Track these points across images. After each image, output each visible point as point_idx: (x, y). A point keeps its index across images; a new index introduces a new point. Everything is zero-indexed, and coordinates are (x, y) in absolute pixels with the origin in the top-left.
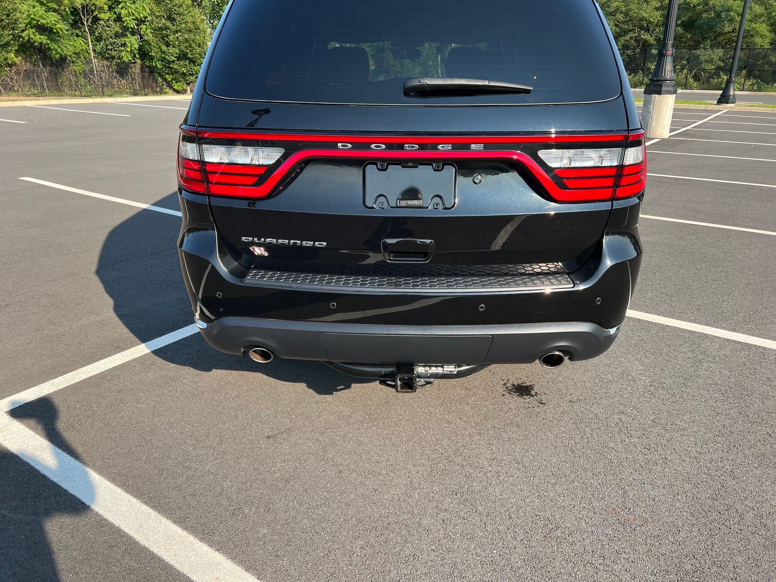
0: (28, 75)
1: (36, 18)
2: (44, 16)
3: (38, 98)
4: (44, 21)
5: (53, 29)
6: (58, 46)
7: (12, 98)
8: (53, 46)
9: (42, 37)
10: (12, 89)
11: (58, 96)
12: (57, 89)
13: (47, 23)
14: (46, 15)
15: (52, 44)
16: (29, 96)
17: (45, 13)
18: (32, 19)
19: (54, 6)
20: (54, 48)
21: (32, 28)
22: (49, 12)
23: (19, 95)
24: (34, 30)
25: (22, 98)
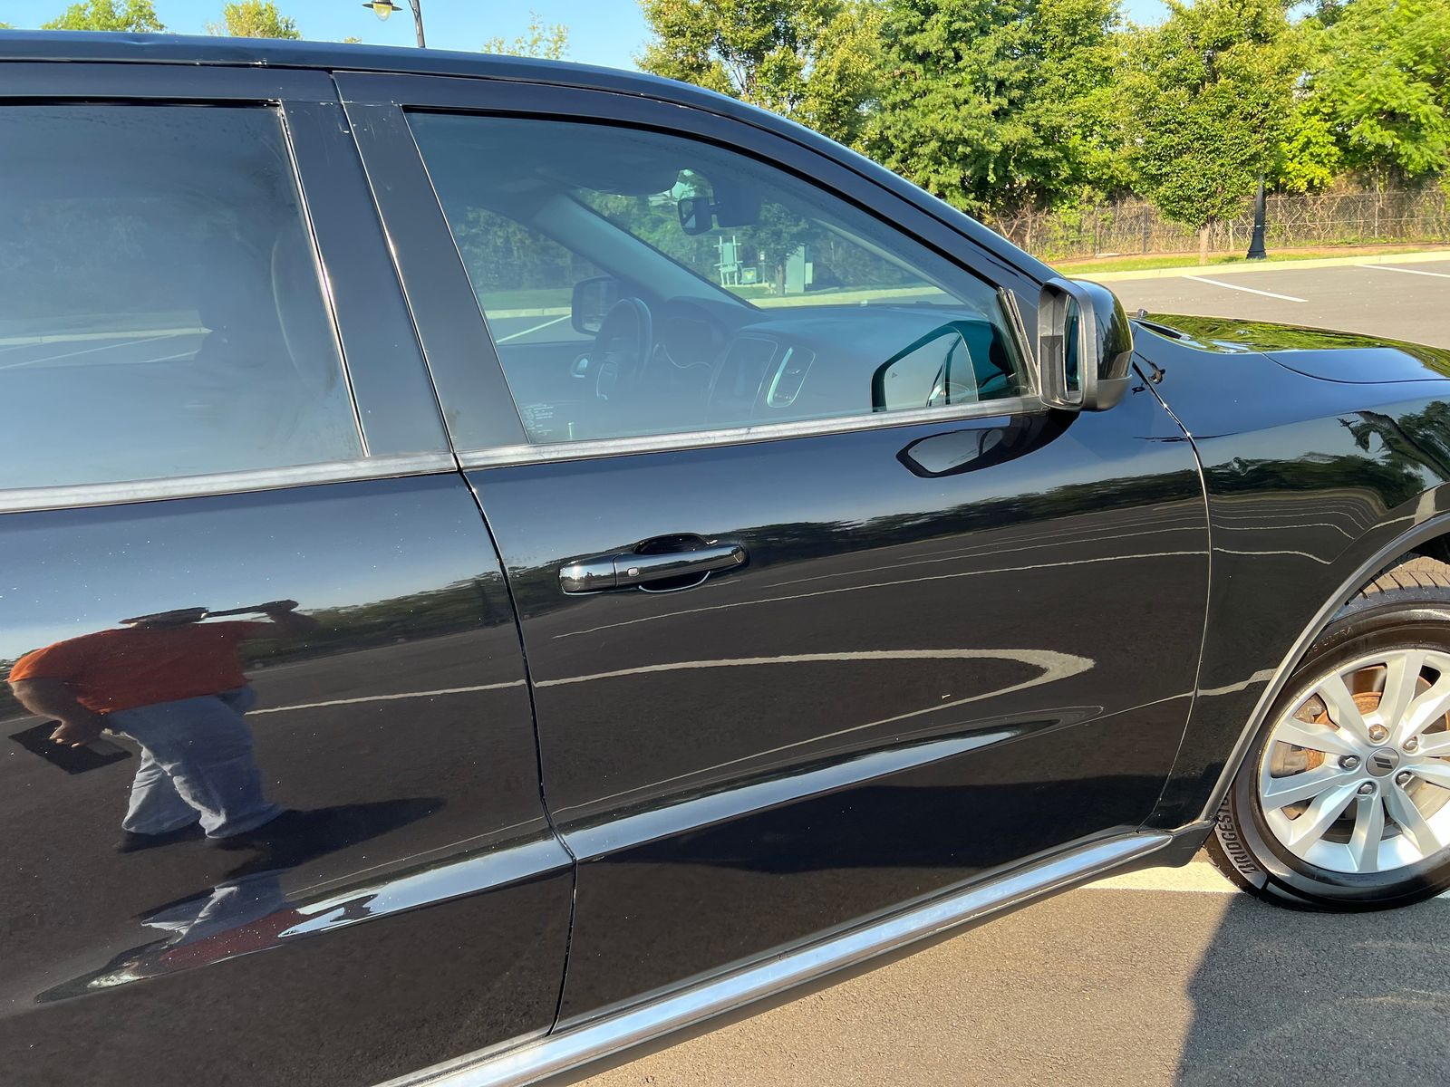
0: (1346, 207)
1: (1381, 98)
2: (1400, 93)
3: (1353, 251)
4: (1394, 103)
5: (1409, 116)
6: (1416, 148)
7: (1303, 252)
8: (1407, 148)
9: (1386, 133)
10: (1308, 235)
11: (1395, 244)
12: (1397, 229)
13: (1401, 106)
14: (1402, 90)
15: (1406, 145)
16: (1336, 246)
17: (1404, 87)
18: (1376, 100)
19: (1427, 70)
20: (1406, 153)
21: (1371, 118)
22: (1415, 81)
23: (1317, 246)
24: (1373, 122)
25: (1323, 251)
